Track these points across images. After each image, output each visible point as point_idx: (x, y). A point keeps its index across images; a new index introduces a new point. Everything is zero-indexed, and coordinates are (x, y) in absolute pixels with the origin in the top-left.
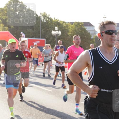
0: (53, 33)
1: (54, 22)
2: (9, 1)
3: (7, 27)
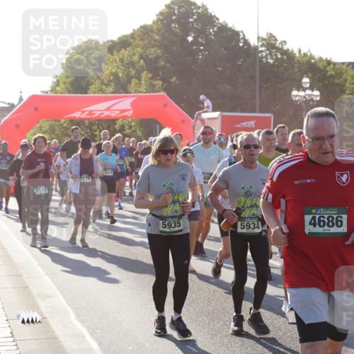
0: (296, 96)
3: (159, 81)
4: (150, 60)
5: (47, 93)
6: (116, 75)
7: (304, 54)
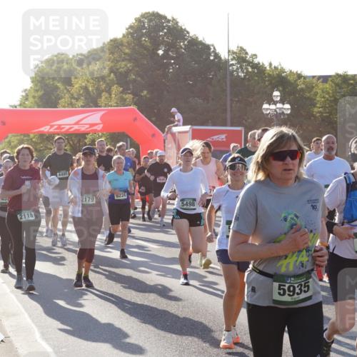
0: (267, 109)
2: (136, 19)
3: (130, 95)
4: (121, 73)
5: (16, 107)
6: (86, 89)
7: (275, 67)
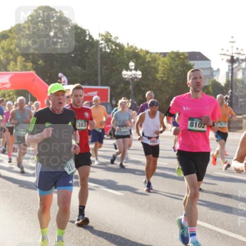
1: (127, 51)
3: (30, 63)
7: (131, 46)
